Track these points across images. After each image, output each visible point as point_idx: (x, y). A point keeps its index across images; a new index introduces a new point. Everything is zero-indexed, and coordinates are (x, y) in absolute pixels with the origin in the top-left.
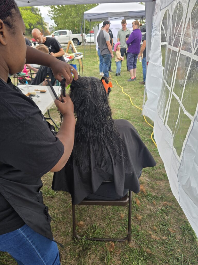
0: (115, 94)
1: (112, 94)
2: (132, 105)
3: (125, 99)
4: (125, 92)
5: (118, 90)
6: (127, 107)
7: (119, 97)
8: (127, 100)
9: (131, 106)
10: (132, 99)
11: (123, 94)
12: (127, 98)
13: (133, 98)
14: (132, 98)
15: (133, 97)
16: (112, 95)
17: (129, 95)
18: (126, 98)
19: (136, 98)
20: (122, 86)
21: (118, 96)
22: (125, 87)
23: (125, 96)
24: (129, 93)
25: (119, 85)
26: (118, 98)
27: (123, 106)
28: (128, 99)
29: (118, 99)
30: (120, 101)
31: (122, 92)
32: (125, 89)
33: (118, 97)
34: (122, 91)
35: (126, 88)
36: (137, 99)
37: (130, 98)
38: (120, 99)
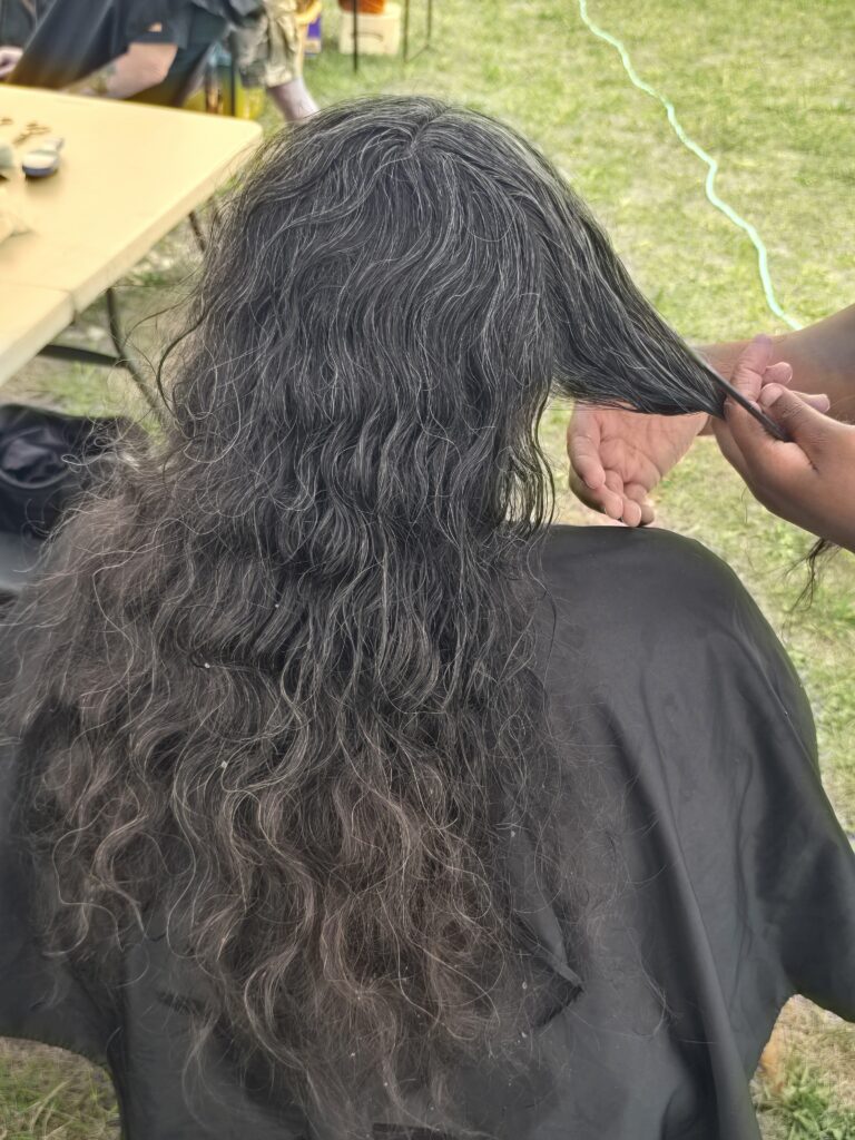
0: (645, 209)
1: (625, 202)
2: (766, 310)
3: (719, 254)
4: (728, 198)
5: (673, 179)
6: (725, 321)
7: (681, 233)
8: (733, 268)
9: (754, 319)
10: (771, 259)
11: (711, 216)
12: (737, 251)
13: (777, 256)
14: (774, 251)
15: (783, 251)
16: (626, 214)
17: (751, 223)
18: (728, 253)
19: (804, 256)
20: (710, 151)
21: (673, 223)
22: (733, 157)
23: (725, 231)
24: (760, 207)
25: (689, 135)
26: (671, 240)
27: (696, 310)
28: (743, 255)
29: (665, 251)
30: (682, 267)
31: (705, 196)
32: (730, 177)
33: (670, 231)
34: (702, 187)
35: (736, 170)
36: (815, 267)
37: (763, 252)
38: (684, 254)
